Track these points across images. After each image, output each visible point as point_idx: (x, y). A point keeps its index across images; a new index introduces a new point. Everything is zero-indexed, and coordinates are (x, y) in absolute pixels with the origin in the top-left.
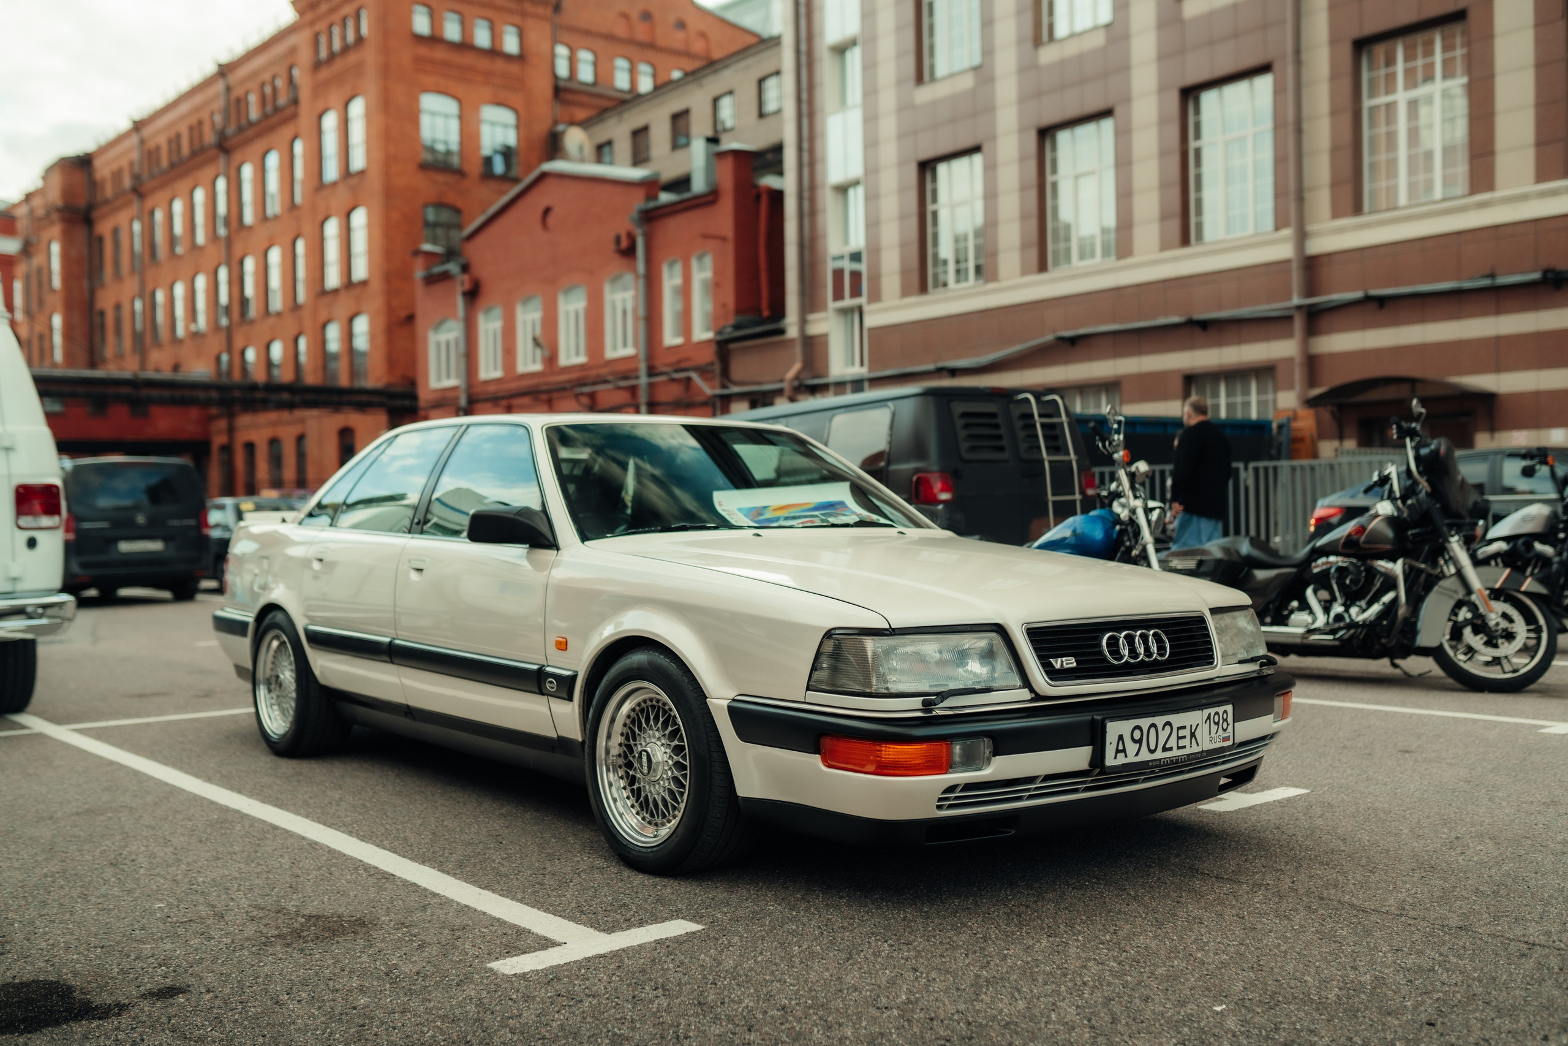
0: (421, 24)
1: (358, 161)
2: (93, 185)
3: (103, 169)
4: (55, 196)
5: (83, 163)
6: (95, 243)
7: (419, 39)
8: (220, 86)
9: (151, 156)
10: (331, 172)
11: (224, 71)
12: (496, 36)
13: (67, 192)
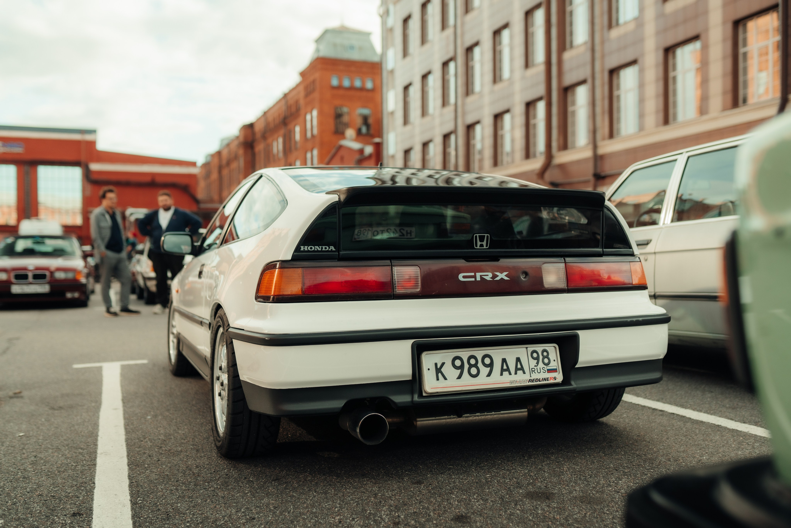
0: (335, 82)
1: (315, 131)
2: (254, 134)
3: (257, 128)
4: (241, 139)
5: (251, 126)
6: (254, 155)
7: (334, 88)
8: (283, 102)
9: (267, 124)
10: (309, 135)
11: (286, 95)
12: (363, 83)
13: (246, 137)
